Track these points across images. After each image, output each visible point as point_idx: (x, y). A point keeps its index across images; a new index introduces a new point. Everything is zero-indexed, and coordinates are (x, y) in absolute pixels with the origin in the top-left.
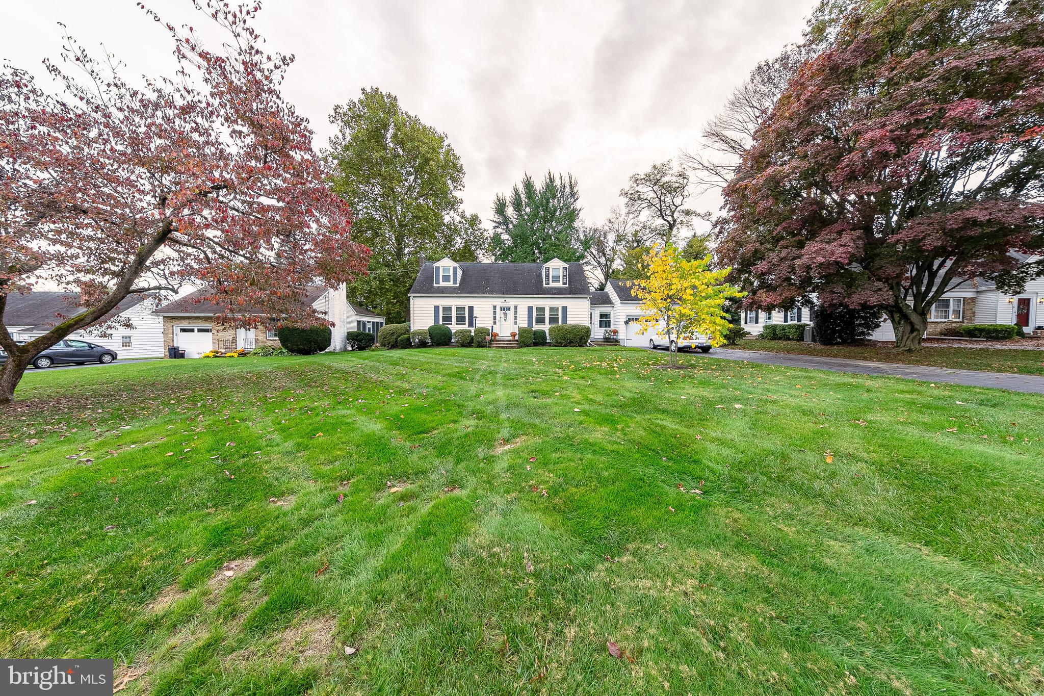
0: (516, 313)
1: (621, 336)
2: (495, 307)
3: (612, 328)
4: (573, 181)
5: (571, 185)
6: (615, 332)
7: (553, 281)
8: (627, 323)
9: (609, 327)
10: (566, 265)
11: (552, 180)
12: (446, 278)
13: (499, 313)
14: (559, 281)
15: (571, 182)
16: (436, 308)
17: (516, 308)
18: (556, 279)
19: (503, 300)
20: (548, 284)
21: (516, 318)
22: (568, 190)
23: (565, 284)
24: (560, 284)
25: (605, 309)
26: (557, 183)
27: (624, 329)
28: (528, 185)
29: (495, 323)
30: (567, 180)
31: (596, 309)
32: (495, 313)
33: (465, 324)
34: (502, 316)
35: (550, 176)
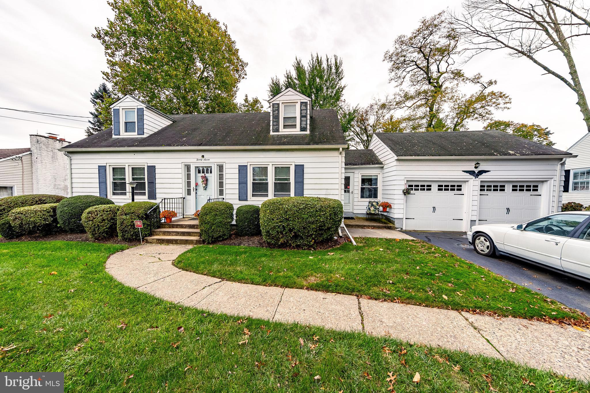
0: (221, 177)
1: (396, 213)
2: (188, 167)
3: (380, 198)
4: (338, 62)
5: (336, 65)
6: (387, 206)
7: (285, 126)
8: (406, 192)
9: (376, 196)
10: (307, 99)
11: (319, 62)
12: (129, 126)
13: (195, 178)
14: (294, 126)
15: (336, 63)
16: (102, 169)
17: (221, 168)
18: (290, 123)
19: (199, 155)
20: (277, 130)
21: (221, 184)
22: (333, 70)
23: (303, 129)
24: (296, 131)
25: (370, 172)
26: (324, 65)
27: (402, 202)
28: (299, 68)
29: (189, 193)
30: (333, 62)
31: (357, 171)
32: (189, 176)
33: (144, 194)
34: (200, 181)
35: (318, 60)
